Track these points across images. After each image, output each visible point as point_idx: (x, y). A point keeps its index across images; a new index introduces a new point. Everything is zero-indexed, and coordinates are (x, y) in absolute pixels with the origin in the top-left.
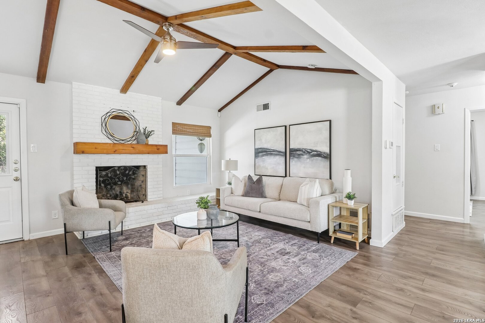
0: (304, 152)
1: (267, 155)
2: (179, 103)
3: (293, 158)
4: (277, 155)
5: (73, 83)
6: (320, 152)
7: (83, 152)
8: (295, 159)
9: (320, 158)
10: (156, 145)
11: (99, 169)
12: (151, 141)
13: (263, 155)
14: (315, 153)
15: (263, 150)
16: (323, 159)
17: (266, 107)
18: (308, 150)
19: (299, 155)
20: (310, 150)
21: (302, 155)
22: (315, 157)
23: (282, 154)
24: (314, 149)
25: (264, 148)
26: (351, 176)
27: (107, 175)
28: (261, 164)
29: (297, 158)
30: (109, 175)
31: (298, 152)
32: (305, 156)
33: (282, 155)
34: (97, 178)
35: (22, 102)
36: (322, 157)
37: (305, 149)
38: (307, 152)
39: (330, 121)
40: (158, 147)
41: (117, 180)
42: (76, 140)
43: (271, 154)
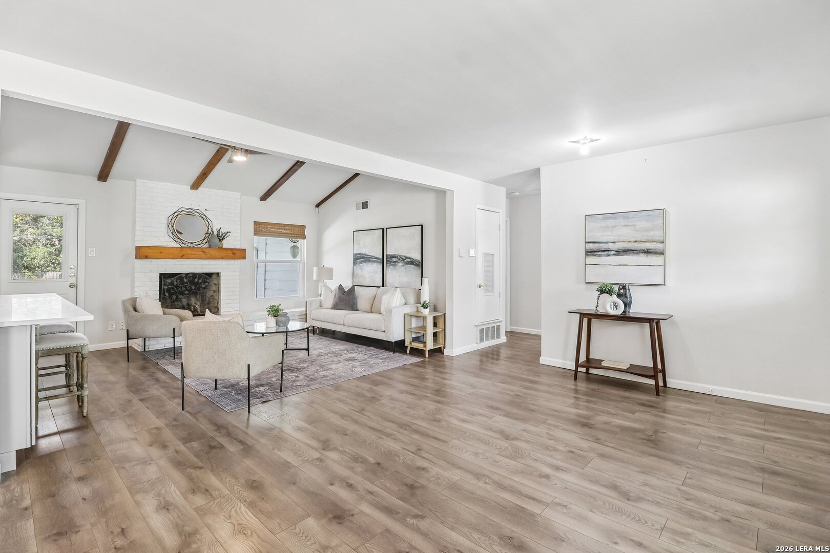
0: (399, 259)
1: (365, 261)
2: (264, 198)
3: (389, 266)
4: (374, 262)
5: (138, 180)
6: (413, 259)
7: (146, 257)
8: (391, 267)
9: (412, 266)
10: (232, 250)
11: (163, 276)
12: (226, 244)
13: (361, 262)
14: (409, 260)
15: (362, 256)
16: (416, 267)
17: (365, 205)
19: (395, 262)
20: (405, 257)
21: (398, 262)
22: (408, 264)
23: (379, 261)
24: (408, 255)
25: (362, 254)
26: (429, 285)
27: (172, 283)
28: (359, 272)
29: (393, 265)
30: (175, 283)
31: (394, 259)
32: (400, 264)
33: (379, 262)
34: (160, 286)
35: (81, 202)
36: (415, 265)
37: (400, 256)
38: (402, 258)
39: (422, 226)
40: (234, 252)
41: (184, 289)
42: (138, 244)
43: (369, 261)
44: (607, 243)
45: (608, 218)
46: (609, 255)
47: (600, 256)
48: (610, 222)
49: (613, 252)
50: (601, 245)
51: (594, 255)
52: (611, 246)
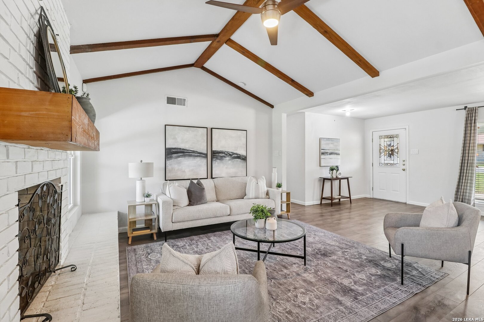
0: (227, 155)
1: (184, 156)
3: (215, 160)
4: (197, 156)
6: (239, 154)
8: (218, 161)
9: (239, 160)
13: (179, 157)
14: (236, 155)
15: (179, 150)
16: (242, 161)
18: (230, 153)
19: (222, 157)
20: (232, 153)
21: (225, 157)
22: (236, 159)
23: (204, 155)
24: (235, 152)
25: (180, 149)
28: (176, 167)
29: (220, 159)
31: (221, 155)
32: (227, 158)
33: (203, 157)
36: (241, 159)
37: (227, 152)
38: (229, 154)
39: (247, 131)
43: (190, 156)
44: (327, 150)
45: (327, 140)
46: (327, 155)
47: (325, 155)
48: (328, 142)
49: (329, 154)
50: (326, 150)
51: (324, 155)
52: (328, 151)
